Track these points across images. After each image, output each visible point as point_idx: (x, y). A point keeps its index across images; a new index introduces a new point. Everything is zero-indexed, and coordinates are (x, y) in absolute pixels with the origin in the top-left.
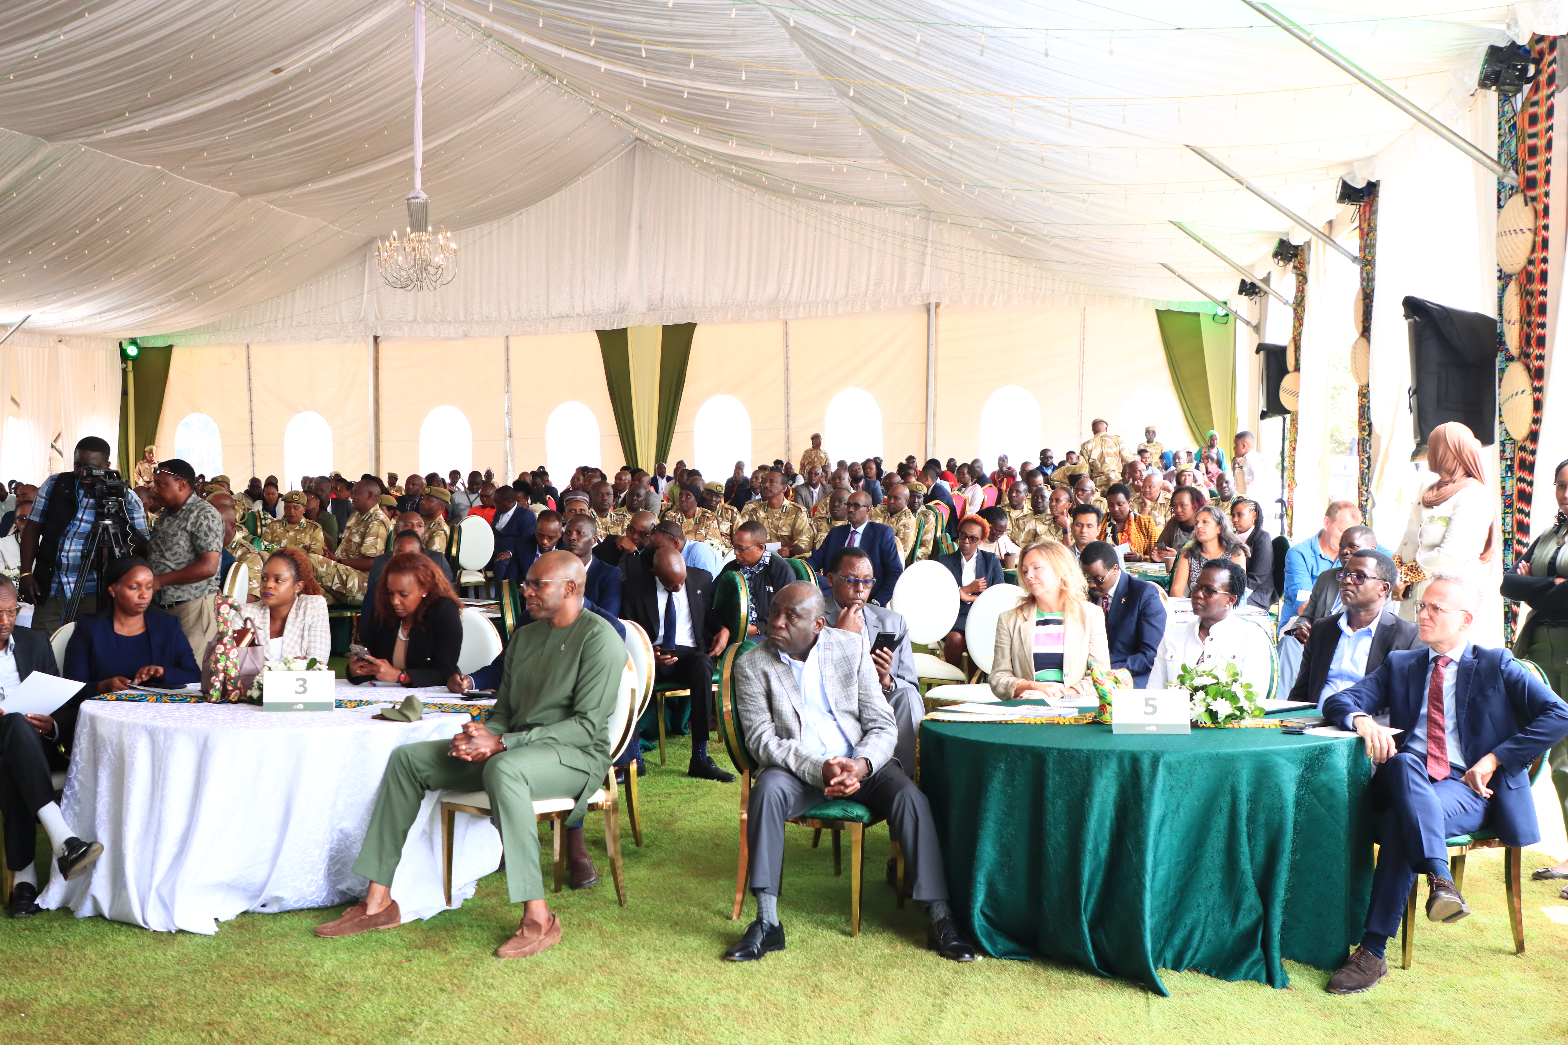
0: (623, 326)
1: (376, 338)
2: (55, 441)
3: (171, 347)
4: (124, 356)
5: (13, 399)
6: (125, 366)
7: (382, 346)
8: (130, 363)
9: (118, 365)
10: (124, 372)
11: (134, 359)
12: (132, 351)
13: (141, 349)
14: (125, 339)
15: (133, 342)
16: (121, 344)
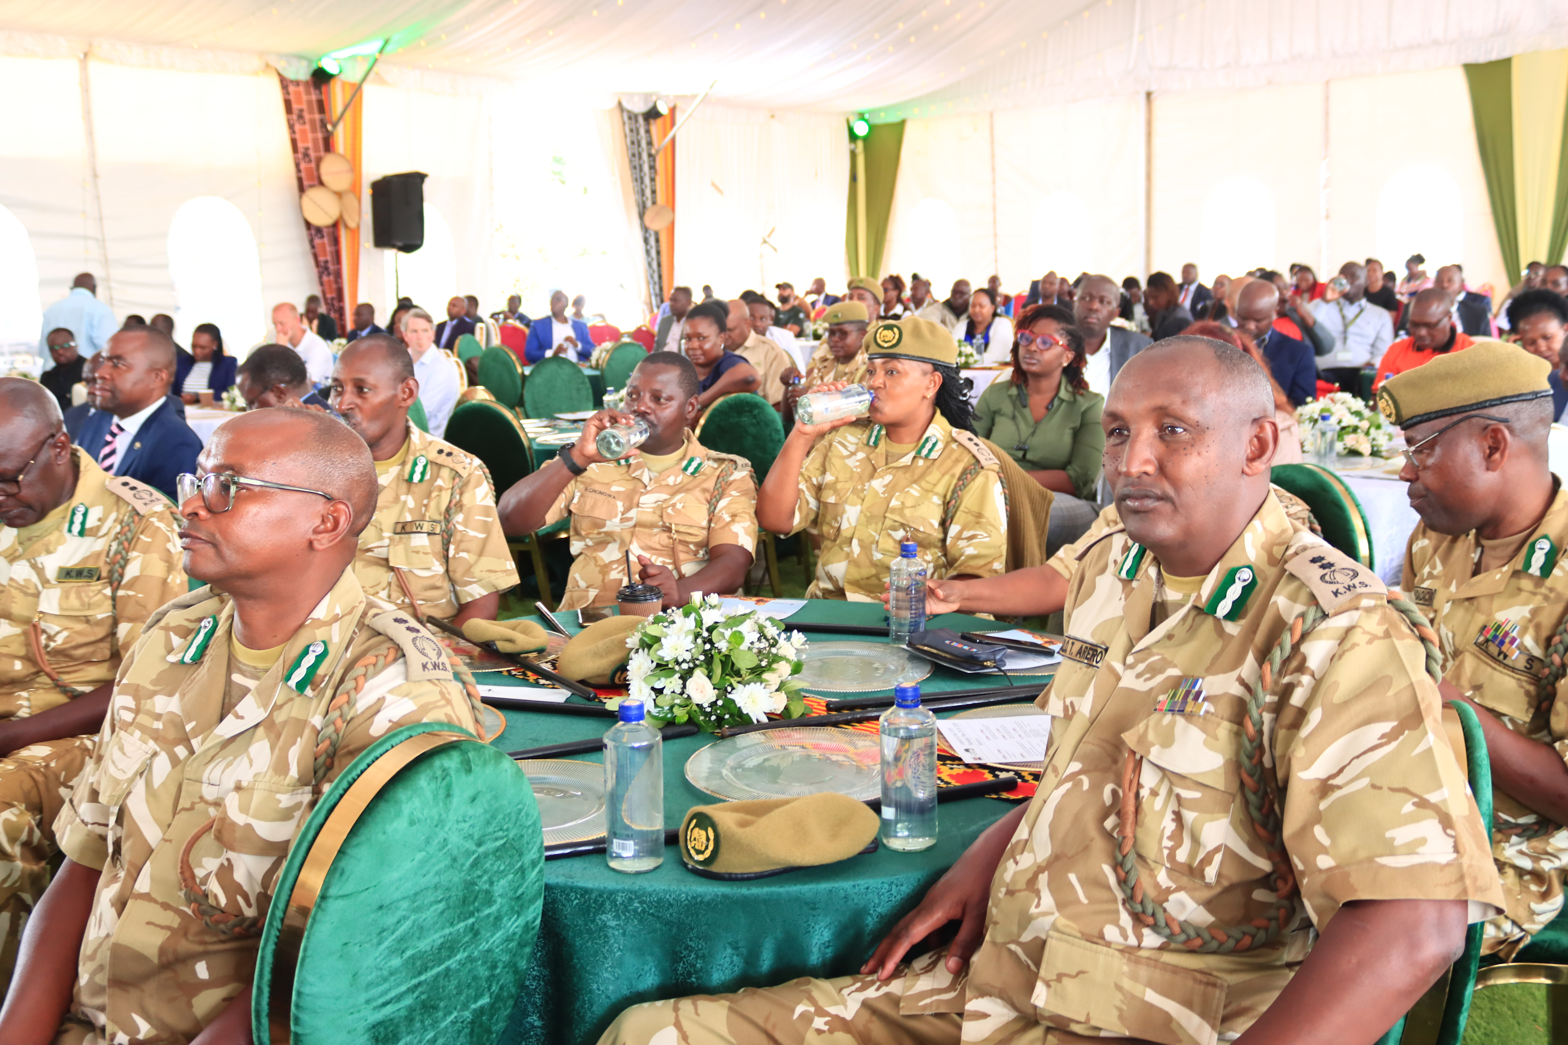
0: (1505, 55)
1: (1149, 95)
2: (769, 236)
3: (903, 123)
4: (853, 137)
5: (714, 185)
6: (853, 146)
7: (1157, 104)
8: (860, 145)
9: (845, 145)
10: (853, 155)
11: (865, 139)
12: (861, 129)
13: (873, 128)
14: (853, 113)
15: (861, 116)
16: (848, 121)
